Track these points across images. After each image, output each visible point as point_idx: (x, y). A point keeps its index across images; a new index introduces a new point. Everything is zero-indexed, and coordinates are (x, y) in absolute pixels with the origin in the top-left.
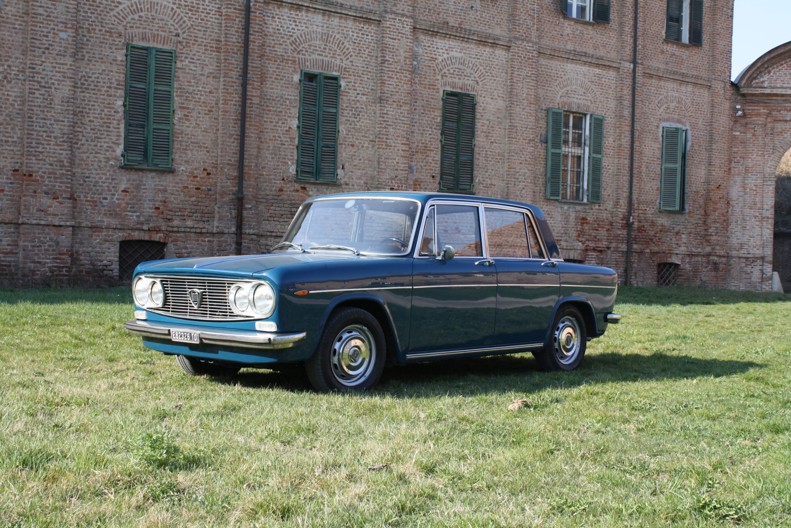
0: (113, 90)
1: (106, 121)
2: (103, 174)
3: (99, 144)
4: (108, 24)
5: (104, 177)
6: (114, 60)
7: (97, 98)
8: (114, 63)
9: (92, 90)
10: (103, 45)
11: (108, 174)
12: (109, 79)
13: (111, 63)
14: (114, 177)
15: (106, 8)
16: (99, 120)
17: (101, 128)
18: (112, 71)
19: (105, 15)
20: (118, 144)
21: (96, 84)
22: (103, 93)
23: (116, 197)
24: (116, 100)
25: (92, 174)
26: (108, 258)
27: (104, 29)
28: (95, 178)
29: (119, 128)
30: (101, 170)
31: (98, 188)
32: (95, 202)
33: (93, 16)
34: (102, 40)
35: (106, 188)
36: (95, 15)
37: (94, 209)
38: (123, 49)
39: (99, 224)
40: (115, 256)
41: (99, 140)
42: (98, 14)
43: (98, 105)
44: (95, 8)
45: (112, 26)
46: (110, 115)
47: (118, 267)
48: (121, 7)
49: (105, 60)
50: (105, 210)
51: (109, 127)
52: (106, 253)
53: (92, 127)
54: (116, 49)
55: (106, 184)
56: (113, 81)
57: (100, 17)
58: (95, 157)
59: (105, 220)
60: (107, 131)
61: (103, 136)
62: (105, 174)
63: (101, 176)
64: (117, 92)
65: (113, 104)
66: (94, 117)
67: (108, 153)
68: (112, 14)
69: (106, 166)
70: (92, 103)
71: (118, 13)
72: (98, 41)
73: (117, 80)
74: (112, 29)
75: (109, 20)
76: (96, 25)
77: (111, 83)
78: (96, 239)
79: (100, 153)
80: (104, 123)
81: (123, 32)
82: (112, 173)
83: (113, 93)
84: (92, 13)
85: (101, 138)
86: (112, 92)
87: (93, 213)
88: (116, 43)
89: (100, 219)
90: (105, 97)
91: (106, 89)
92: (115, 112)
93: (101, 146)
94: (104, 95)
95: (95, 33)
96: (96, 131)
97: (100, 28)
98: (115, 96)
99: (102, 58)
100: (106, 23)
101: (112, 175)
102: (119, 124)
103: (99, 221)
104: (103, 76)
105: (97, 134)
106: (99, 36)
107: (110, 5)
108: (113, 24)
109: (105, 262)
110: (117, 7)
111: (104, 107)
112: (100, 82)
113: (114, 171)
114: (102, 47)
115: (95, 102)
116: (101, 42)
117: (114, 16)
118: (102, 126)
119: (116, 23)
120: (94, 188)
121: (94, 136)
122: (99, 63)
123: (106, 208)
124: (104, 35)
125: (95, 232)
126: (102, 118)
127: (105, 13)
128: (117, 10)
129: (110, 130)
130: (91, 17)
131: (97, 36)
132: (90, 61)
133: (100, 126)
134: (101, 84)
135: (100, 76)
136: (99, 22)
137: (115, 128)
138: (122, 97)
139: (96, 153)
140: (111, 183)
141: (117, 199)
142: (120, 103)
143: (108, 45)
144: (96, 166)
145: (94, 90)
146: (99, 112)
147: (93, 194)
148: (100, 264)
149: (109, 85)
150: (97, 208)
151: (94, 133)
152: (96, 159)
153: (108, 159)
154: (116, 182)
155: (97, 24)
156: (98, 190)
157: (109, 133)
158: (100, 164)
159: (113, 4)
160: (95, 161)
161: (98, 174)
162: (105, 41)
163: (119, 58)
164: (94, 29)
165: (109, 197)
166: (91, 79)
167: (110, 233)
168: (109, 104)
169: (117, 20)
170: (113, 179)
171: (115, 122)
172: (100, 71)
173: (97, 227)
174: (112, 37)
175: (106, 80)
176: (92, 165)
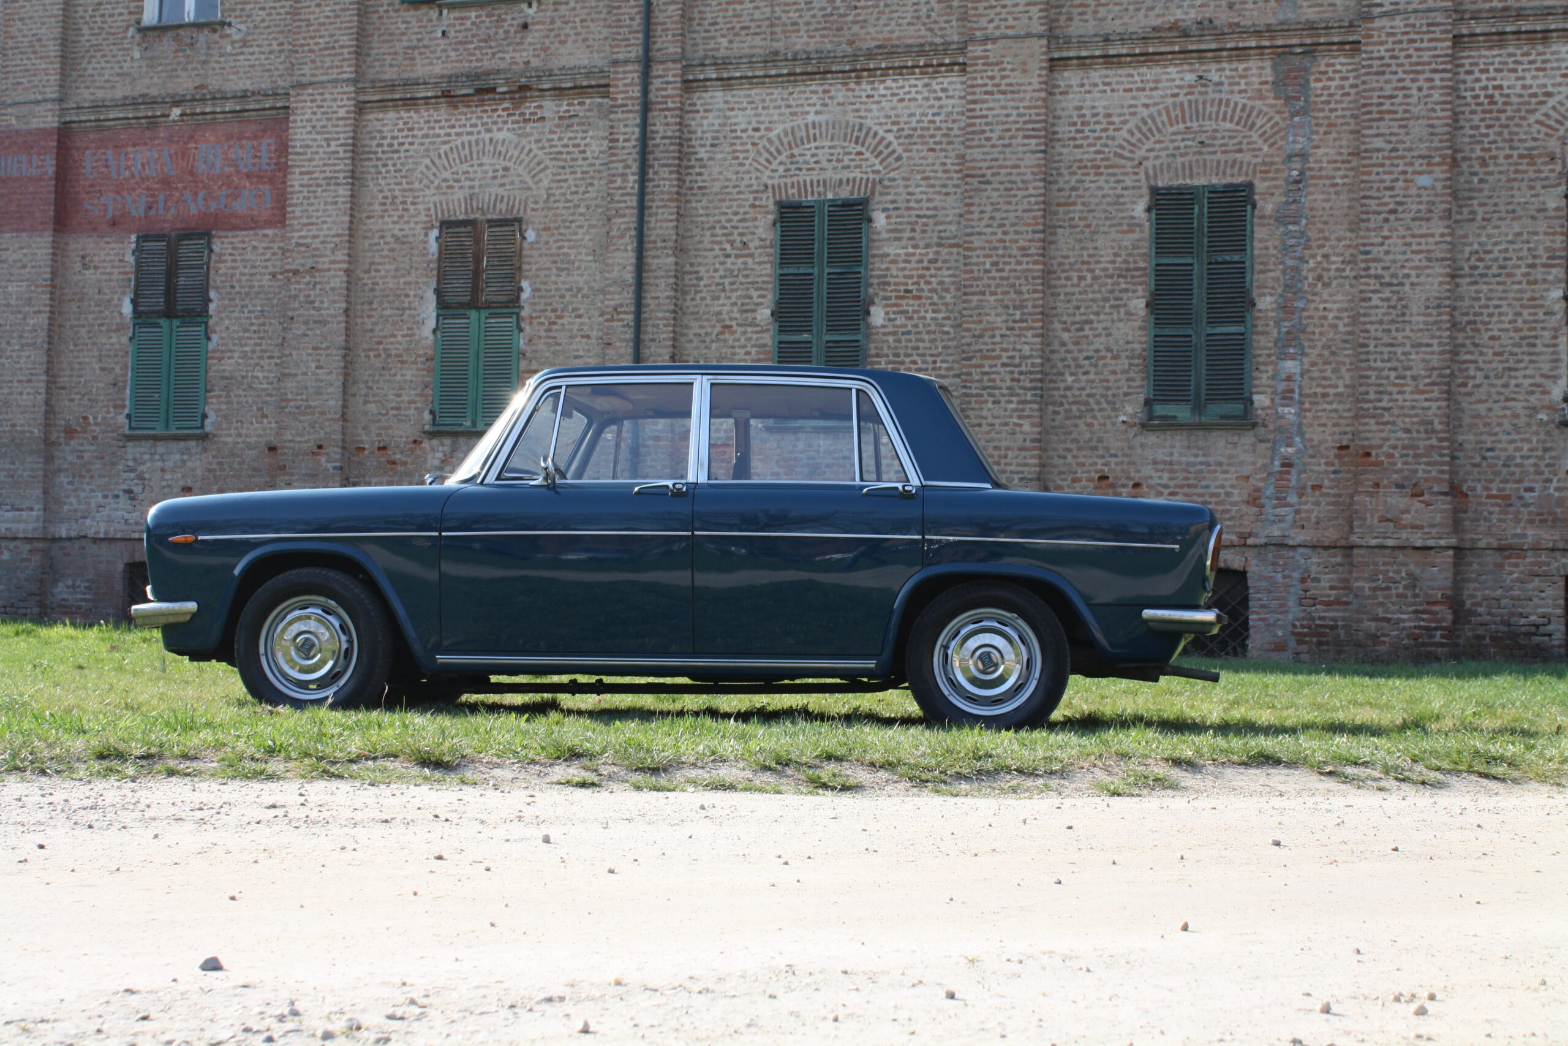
0: (1540, 269)
1: (1528, 333)
2: (1522, 440)
3: (1513, 382)
4: (1525, 141)
5: (1526, 447)
6: (1539, 211)
7: (1505, 291)
8: (1541, 215)
9: (1494, 276)
10: (1516, 184)
11: (1535, 439)
12: (1529, 249)
13: (1533, 218)
14: (1548, 445)
15: (1519, 111)
16: (1512, 334)
17: (1516, 350)
18: (1536, 233)
19: (1517, 125)
20: (1556, 378)
21: (1501, 263)
22: (1518, 278)
23: (1555, 484)
24: (1547, 290)
25: (1500, 442)
26: (1540, 610)
27: (1515, 153)
28: (1505, 450)
29: (1555, 345)
30: (1518, 433)
31: (1512, 469)
32: (1507, 497)
33: (1491, 131)
34: (1512, 176)
35: (1532, 469)
36: (1496, 129)
37: (1506, 513)
38: (1559, 185)
39: (1515, 540)
40: (1555, 606)
41: (1513, 373)
42: (1501, 126)
43: (1509, 305)
44: (1494, 115)
45: (1534, 144)
46: (1536, 321)
47: (1563, 628)
48: (1552, 102)
49: (1520, 213)
50: (1530, 513)
51: (1534, 345)
52: (1536, 600)
53: (1497, 349)
54: (1544, 187)
55: (1531, 461)
56: (1540, 251)
57: (1506, 131)
58: (1505, 408)
59: (1530, 532)
60: (1530, 354)
61: (1522, 365)
62: (1529, 441)
63: (1519, 444)
64: (1549, 273)
65: (1542, 297)
66: (1500, 330)
67: (1532, 398)
68: (1532, 119)
69: (1529, 425)
70: (1494, 302)
71: (1547, 115)
72: (1503, 178)
73: (1547, 249)
74: (1533, 148)
75: (1526, 133)
76: (1497, 148)
77: (1534, 257)
78: (1512, 573)
79: (1514, 399)
80: (1523, 338)
81: (1558, 150)
82: (1542, 436)
83: (1540, 277)
84: (1488, 127)
85: (1516, 370)
86: (1538, 274)
87: (1504, 521)
88: (1543, 175)
89: (1519, 531)
90: (1524, 286)
91: (1524, 270)
92: (1545, 314)
93: (1517, 386)
94: (1520, 283)
95: (1496, 165)
96: (1506, 355)
97: (1508, 152)
98: (1545, 281)
99: (1514, 211)
100: (1520, 141)
101: (1544, 442)
102: (1555, 337)
103: (1515, 536)
104: (1516, 247)
105: (1507, 361)
106: (1504, 168)
107: (1529, 103)
108: (1535, 139)
109: (1533, 618)
110: (1542, 103)
111: (1522, 306)
112: (1510, 259)
113: (1548, 433)
114: (1512, 188)
115: (1501, 299)
116: (1509, 180)
117: (1538, 122)
118: (1520, 346)
119: (1541, 136)
120: (1505, 470)
121: (1501, 366)
122: (1508, 222)
123: (1532, 509)
124: (1517, 164)
125: (1509, 557)
126: (1517, 330)
127: (1517, 121)
128: (1544, 109)
129: (1536, 350)
130: (1487, 135)
131: (1500, 169)
132: (1488, 220)
133: (1514, 345)
134: (1514, 262)
135: (1511, 247)
136: (1504, 140)
137: (1548, 346)
138: (1559, 281)
139: (1507, 400)
140: (1541, 458)
141: (1557, 489)
142: (1557, 293)
143: (1525, 184)
144: (1507, 425)
145: (1499, 275)
146: (1510, 317)
147: (1502, 482)
148: (1523, 621)
149: (1530, 261)
150: (1511, 509)
151: (1501, 362)
152: (1508, 412)
153: (1534, 410)
154: (1554, 454)
155: (1500, 145)
156: (1513, 474)
157: (1534, 358)
158: (1516, 421)
159: (1534, 100)
160: (1505, 416)
161: (1512, 441)
162: (1519, 176)
163: (1552, 205)
164: (1495, 157)
165: (1537, 486)
166: (1491, 256)
167: (1543, 558)
168: (1533, 299)
169: (1544, 129)
170: (1545, 450)
171: (1546, 333)
172: (1510, 238)
173: (1510, 548)
174: (1534, 164)
175: (1525, 253)
176: (1499, 425)
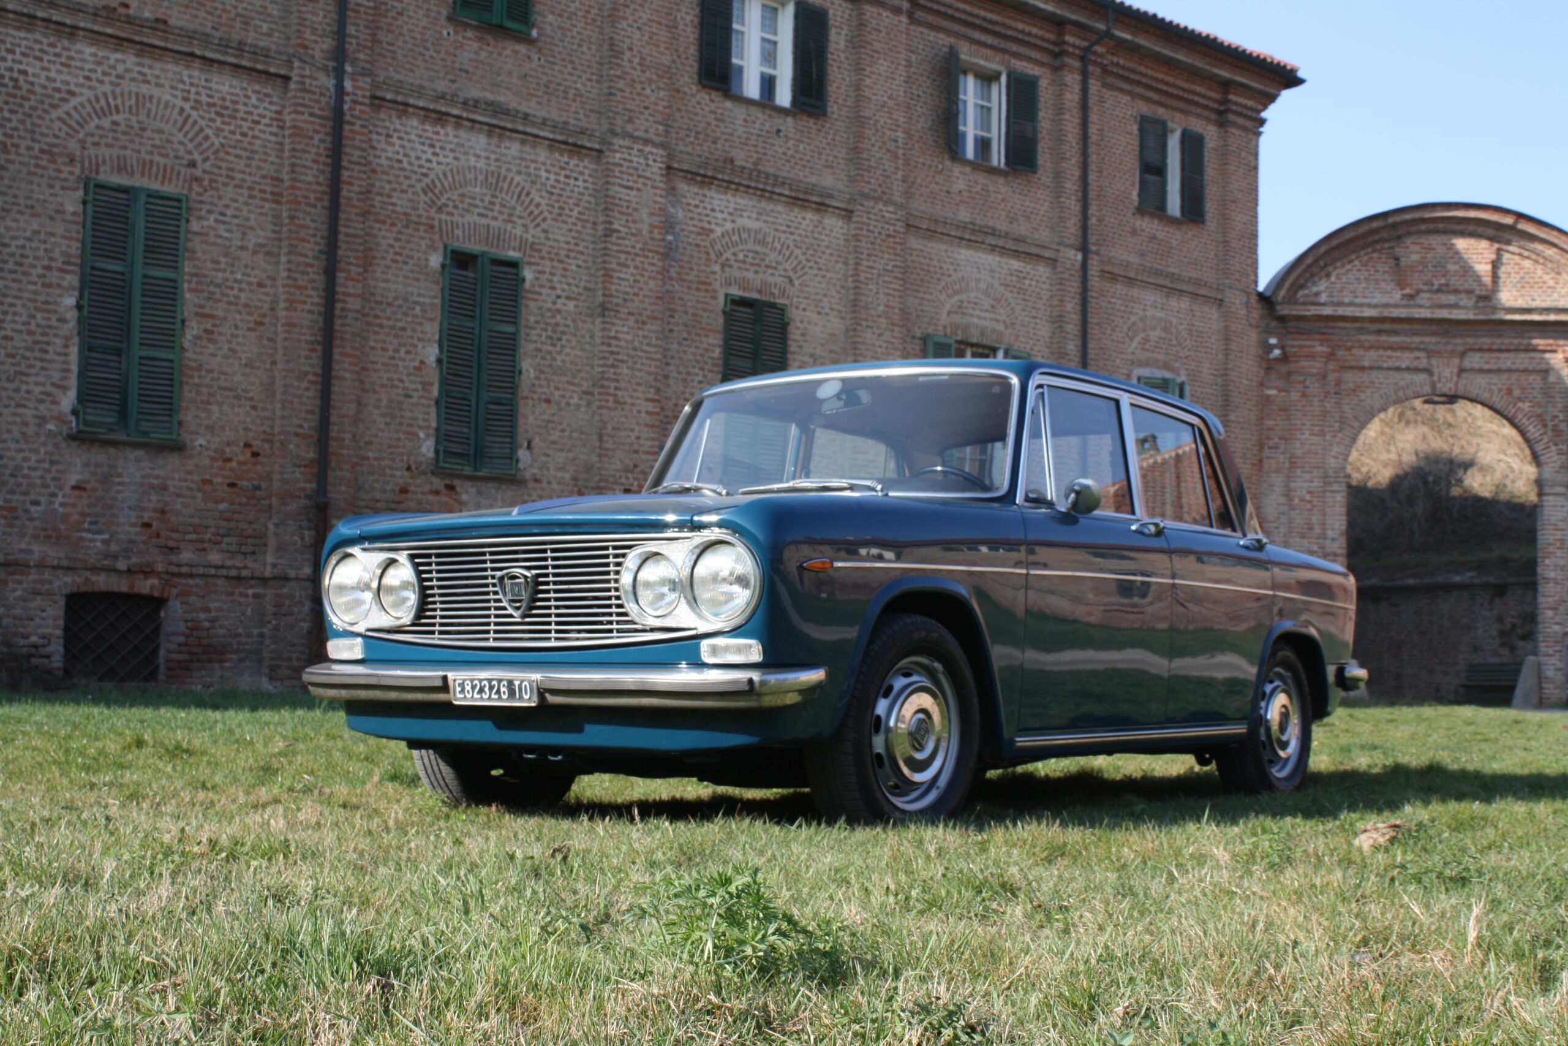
0: (55, 273)
1: (40, 338)
2: (32, 450)
3: (24, 387)
4: (47, 135)
5: (34, 457)
6: (57, 212)
7: (20, 290)
8: (59, 217)
9: (11, 272)
10: (36, 179)
11: (42, 452)
12: (46, 250)
13: (52, 218)
14: (55, 458)
15: (42, 102)
16: (25, 337)
17: (28, 354)
18: (53, 235)
19: (39, 117)
20: (65, 389)
21: (18, 259)
22: (34, 279)
23: (60, 499)
24: (61, 296)
25: (8, 449)
26: (41, 631)
27: (37, 146)
28: (12, 459)
29: (66, 355)
30: (27, 442)
31: (20, 480)
32: (14, 509)
33: (13, 117)
34: (33, 169)
35: (38, 482)
36: (19, 116)
37: (11, 526)
38: (77, 189)
39: (21, 556)
40: (56, 627)
41: (24, 378)
42: (24, 114)
43: (24, 305)
44: (18, 100)
45: (55, 141)
46: (49, 327)
47: (61, 649)
48: (74, 101)
49: (39, 210)
50: (35, 528)
51: (46, 352)
52: (37, 620)
53: (9, 351)
54: (63, 188)
55: (38, 473)
56: (56, 254)
57: (28, 121)
58: (15, 414)
59: (35, 548)
60: (42, 360)
61: (33, 371)
62: (37, 451)
63: (27, 454)
64: (64, 279)
65: (56, 303)
66: (13, 330)
67: (42, 407)
68: (54, 114)
69: (37, 434)
70: (9, 300)
71: (68, 114)
72: (24, 169)
73: (63, 253)
74: (54, 145)
75: (48, 127)
76: (19, 137)
77: (51, 259)
78: (15, 590)
79: (25, 406)
80: (36, 342)
81: (78, 153)
82: (50, 448)
83: (54, 280)
84: (11, 112)
85: (28, 375)
86: (53, 277)
87: (10, 534)
88: (62, 176)
89: (23, 546)
90: (39, 288)
91: (39, 271)
92: (59, 320)
93: (28, 392)
94: (35, 284)
95: (18, 154)
96: (18, 358)
97: (29, 143)
98: (59, 286)
99: (32, 207)
100: (42, 134)
101: (51, 454)
102: (66, 346)
103: (21, 551)
104: (33, 245)
105: (19, 364)
106: (26, 160)
107: (52, 97)
108: (56, 136)
109: (34, 639)
110: (65, 100)
111: (37, 309)
112: (26, 257)
113: (56, 445)
114: (32, 183)
115: (16, 297)
116: (30, 173)
117: (60, 119)
118: (32, 350)
119: (62, 134)
120: (12, 481)
121: (12, 369)
122: (26, 217)
123: (37, 523)
124: (37, 158)
125: (14, 573)
126: (30, 333)
127: (39, 112)
128: (67, 107)
129: (48, 357)
130: (10, 120)
131: (22, 159)
132: (7, 211)
133: (26, 349)
134: (31, 260)
135: (28, 244)
136: (26, 130)
137: (59, 354)
138: (74, 289)
139: (18, 406)
140: (48, 471)
141: (62, 505)
142: (70, 301)
143: (44, 181)
144: (16, 434)
145: (15, 272)
146: (24, 318)
147: (9, 492)
148: (22, 642)
149: (46, 262)
150: (17, 522)
151: (12, 364)
152: (18, 419)
153: (43, 420)
154: (60, 467)
155: (22, 134)
156: (20, 485)
157: (46, 365)
158: (25, 429)
159: (57, 95)
160: (15, 423)
161: (21, 450)
162: (40, 171)
163: (70, 208)
164: (17, 146)
165: (43, 500)
166: (8, 250)
167: (46, 576)
168: (47, 303)
169: (65, 128)
170: (52, 462)
171: (58, 341)
172: (28, 234)
173: (16, 564)
174: (55, 162)
175: (41, 253)
176: (9, 431)
